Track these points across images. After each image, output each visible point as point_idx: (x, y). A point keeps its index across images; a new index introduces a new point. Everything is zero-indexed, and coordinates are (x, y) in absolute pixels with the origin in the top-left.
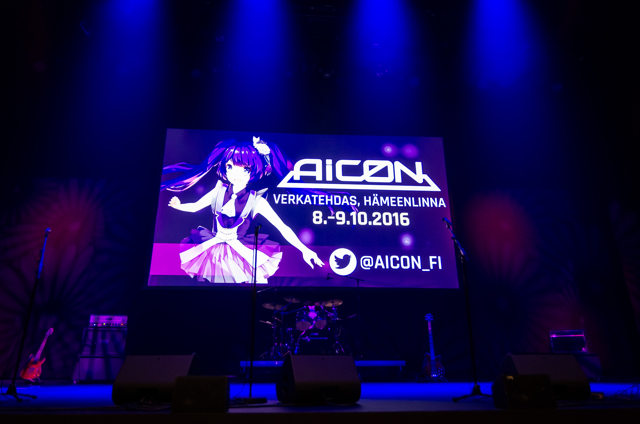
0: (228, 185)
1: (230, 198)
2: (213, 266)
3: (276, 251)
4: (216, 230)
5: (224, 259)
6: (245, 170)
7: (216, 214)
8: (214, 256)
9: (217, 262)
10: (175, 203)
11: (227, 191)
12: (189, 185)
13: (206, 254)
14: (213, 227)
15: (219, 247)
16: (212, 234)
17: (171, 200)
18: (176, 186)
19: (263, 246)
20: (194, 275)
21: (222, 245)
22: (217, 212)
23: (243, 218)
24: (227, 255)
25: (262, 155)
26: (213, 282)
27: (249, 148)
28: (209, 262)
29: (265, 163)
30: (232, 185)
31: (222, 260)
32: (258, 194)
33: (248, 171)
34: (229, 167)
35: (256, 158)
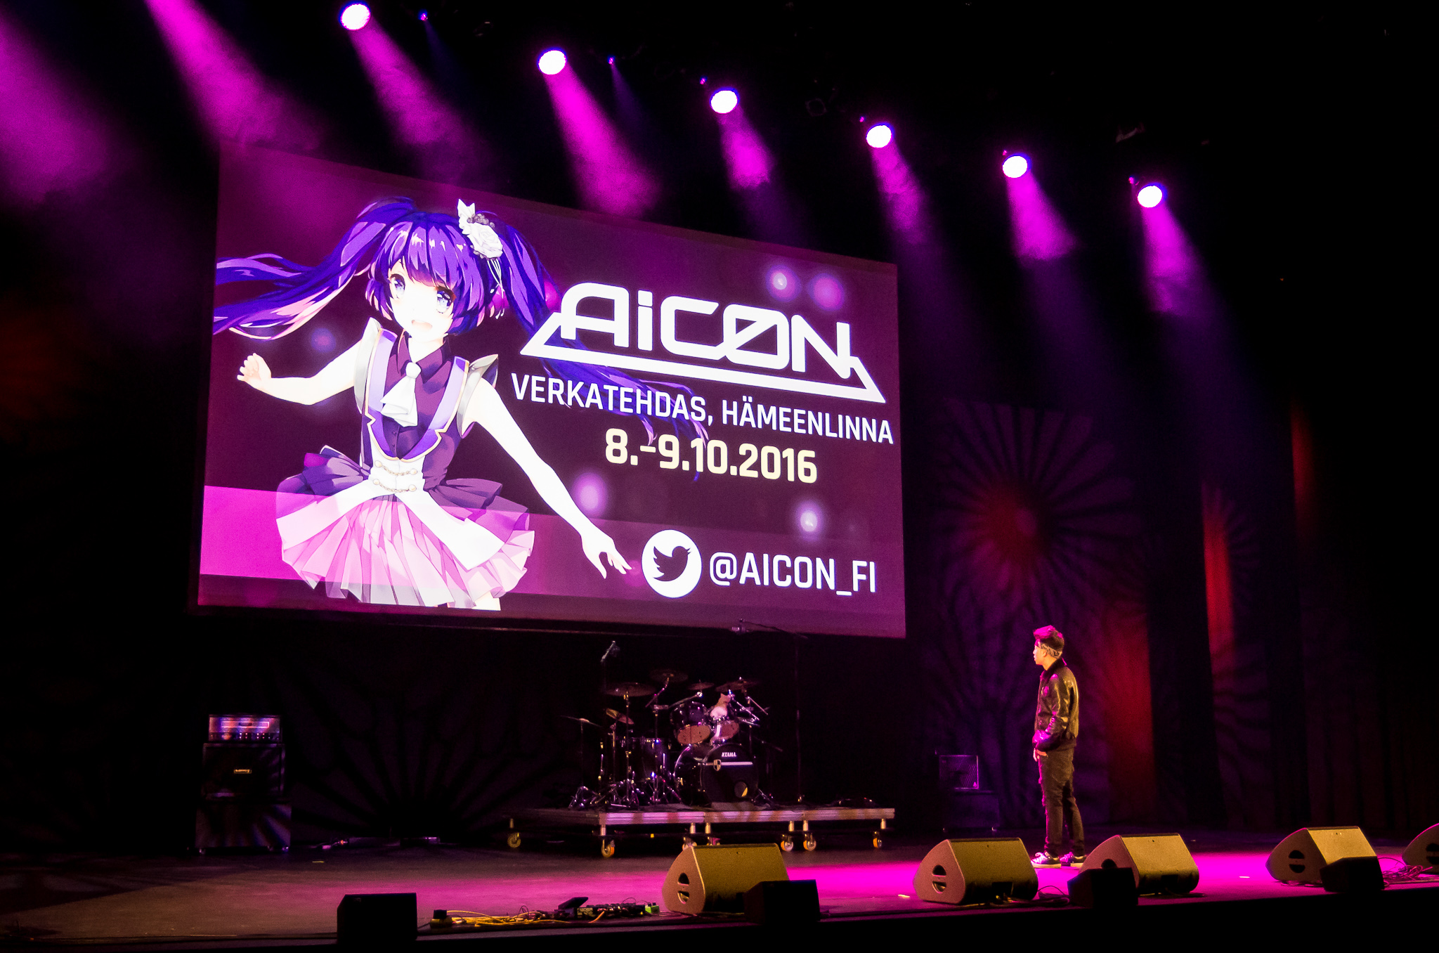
0: (396, 336)
1: (403, 373)
2: (366, 558)
3: (518, 526)
4: (369, 462)
5: (392, 542)
6: (440, 296)
7: (367, 414)
8: (367, 531)
9: (374, 548)
10: (256, 375)
11: (394, 351)
12: (292, 324)
13: (344, 525)
14: (360, 451)
15: (378, 507)
16: (359, 470)
17: (245, 362)
18: (256, 323)
19: (489, 513)
20: (319, 580)
21: (385, 502)
22: (370, 411)
23: (437, 431)
24: (399, 531)
25: (482, 257)
26: (368, 602)
27: (447, 233)
28: (354, 546)
29: (488, 281)
30: (407, 336)
31: (387, 544)
32: (473, 369)
33: (446, 298)
34: (397, 283)
35: (466, 265)
